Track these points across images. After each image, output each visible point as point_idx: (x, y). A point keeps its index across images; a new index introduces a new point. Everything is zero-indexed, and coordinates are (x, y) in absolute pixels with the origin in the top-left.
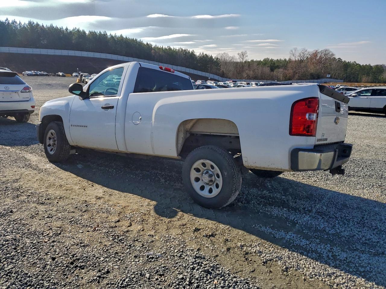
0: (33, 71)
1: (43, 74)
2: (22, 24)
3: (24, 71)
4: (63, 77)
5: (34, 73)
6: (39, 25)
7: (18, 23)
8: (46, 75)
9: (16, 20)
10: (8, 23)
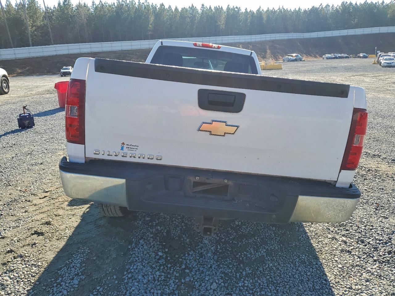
0: (333, 54)
1: (343, 57)
2: (335, 7)
3: (324, 54)
4: (364, 58)
5: (333, 56)
6: (352, 4)
7: (331, 6)
8: (346, 57)
9: (329, 4)
10: (322, 8)
